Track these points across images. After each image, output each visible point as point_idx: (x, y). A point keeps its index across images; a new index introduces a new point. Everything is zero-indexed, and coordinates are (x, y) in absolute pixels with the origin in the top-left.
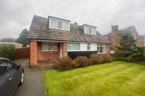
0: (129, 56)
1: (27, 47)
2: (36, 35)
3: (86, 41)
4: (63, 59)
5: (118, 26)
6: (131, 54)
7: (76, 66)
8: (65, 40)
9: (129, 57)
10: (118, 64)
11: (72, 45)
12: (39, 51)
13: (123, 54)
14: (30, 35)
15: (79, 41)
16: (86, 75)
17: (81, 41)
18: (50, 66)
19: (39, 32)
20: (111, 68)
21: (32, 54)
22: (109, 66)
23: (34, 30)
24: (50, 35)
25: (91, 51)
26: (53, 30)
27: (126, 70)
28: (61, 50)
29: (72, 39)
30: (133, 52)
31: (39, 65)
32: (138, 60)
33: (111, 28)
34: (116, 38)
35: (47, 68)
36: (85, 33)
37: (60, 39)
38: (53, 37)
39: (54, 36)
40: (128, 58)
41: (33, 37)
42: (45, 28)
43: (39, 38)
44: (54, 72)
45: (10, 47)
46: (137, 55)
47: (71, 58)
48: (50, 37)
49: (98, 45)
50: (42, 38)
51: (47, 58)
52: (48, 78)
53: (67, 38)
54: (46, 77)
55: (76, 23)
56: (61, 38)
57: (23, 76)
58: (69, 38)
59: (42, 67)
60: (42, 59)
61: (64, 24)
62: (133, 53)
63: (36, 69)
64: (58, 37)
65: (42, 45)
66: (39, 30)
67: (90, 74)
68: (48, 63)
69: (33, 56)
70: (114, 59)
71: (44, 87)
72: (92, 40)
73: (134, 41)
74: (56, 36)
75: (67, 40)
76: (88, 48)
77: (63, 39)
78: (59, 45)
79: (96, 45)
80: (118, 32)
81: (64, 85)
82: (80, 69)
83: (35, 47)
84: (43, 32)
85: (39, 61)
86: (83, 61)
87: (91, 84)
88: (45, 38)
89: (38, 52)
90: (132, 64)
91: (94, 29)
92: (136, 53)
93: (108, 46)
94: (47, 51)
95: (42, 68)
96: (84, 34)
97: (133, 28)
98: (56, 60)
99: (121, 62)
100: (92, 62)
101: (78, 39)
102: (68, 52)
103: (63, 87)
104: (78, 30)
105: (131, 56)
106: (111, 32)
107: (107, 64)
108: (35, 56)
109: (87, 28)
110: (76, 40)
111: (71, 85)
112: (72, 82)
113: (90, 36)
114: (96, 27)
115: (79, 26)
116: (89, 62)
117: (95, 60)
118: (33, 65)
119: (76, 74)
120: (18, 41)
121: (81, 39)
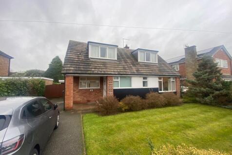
0: (209, 95)
1: (58, 82)
2: (72, 69)
3: (140, 74)
4: (106, 99)
5: (195, 46)
6: (211, 93)
7: (123, 109)
8: (109, 73)
9: (208, 97)
10: (189, 108)
11: (119, 80)
12: (75, 89)
13: (199, 93)
14: (65, 68)
15: (130, 73)
16: (134, 121)
17: (133, 73)
18: (89, 109)
19: (76, 64)
20: (175, 113)
21: (67, 93)
22: (173, 111)
23: (70, 61)
24: (90, 67)
25: (148, 88)
26: (93, 60)
27: (196, 117)
28: (105, 87)
29: (119, 71)
30: (214, 89)
31: (75, 107)
32: (222, 102)
33: (184, 50)
34: (193, 67)
35: (86, 112)
36: (139, 61)
37: (103, 72)
38: (93, 70)
39: (95, 68)
40: (207, 99)
41: (68, 72)
42: (83, 58)
43: (76, 72)
44: (94, 116)
45: (40, 83)
46: (221, 93)
47: (117, 98)
48: (90, 69)
49: (160, 78)
50: (80, 72)
51: (85, 99)
52: (86, 122)
53: (112, 70)
54: (84, 122)
55: (127, 47)
56: (104, 70)
57: (58, 119)
58: (115, 70)
59: (79, 110)
60: (79, 99)
61: (108, 51)
62: (214, 91)
63: (72, 113)
64: (100, 70)
65: (80, 81)
66: (76, 62)
67: (140, 119)
68: (87, 105)
69: (68, 96)
70: (186, 100)
71: (81, 131)
72: (150, 72)
73: (217, 71)
74: (98, 68)
75: (113, 73)
76: (144, 83)
77: (106, 72)
78: (102, 80)
79: (157, 78)
80: (196, 57)
81: (104, 130)
82: (128, 114)
83: (71, 83)
84: (81, 64)
85: (75, 103)
86: (133, 102)
87: (137, 131)
88: (84, 72)
89: (74, 91)
90: (213, 108)
91: (154, 55)
92: (219, 90)
93: (178, 79)
94: (86, 88)
95: (80, 112)
96: (138, 64)
97: (222, 48)
98: (98, 100)
99: (196, 105)
100: (148, 104)
101: (129, 71)
102: (115, 90)
103: (103, 131)
104: (128, 58)
105: (211, 96)
106: (184, 57)
107: (171, 108)
108: (71, 96)
109: (143, 54)
110: (125, 73)
111: (112, 130)
112: (114, 127)
113: (147, 66)
114: (158, 52)
115: (131, 50)
116: (143, 104)
117: (153, 101)
118: (68, 107)
119: (121, 119)
120: (48, 74)
121: (132, 71)
